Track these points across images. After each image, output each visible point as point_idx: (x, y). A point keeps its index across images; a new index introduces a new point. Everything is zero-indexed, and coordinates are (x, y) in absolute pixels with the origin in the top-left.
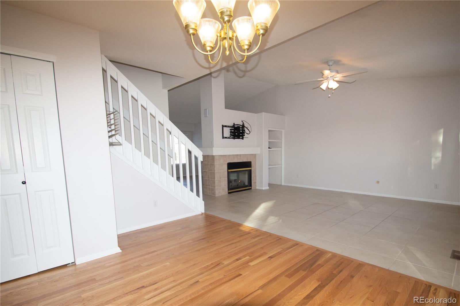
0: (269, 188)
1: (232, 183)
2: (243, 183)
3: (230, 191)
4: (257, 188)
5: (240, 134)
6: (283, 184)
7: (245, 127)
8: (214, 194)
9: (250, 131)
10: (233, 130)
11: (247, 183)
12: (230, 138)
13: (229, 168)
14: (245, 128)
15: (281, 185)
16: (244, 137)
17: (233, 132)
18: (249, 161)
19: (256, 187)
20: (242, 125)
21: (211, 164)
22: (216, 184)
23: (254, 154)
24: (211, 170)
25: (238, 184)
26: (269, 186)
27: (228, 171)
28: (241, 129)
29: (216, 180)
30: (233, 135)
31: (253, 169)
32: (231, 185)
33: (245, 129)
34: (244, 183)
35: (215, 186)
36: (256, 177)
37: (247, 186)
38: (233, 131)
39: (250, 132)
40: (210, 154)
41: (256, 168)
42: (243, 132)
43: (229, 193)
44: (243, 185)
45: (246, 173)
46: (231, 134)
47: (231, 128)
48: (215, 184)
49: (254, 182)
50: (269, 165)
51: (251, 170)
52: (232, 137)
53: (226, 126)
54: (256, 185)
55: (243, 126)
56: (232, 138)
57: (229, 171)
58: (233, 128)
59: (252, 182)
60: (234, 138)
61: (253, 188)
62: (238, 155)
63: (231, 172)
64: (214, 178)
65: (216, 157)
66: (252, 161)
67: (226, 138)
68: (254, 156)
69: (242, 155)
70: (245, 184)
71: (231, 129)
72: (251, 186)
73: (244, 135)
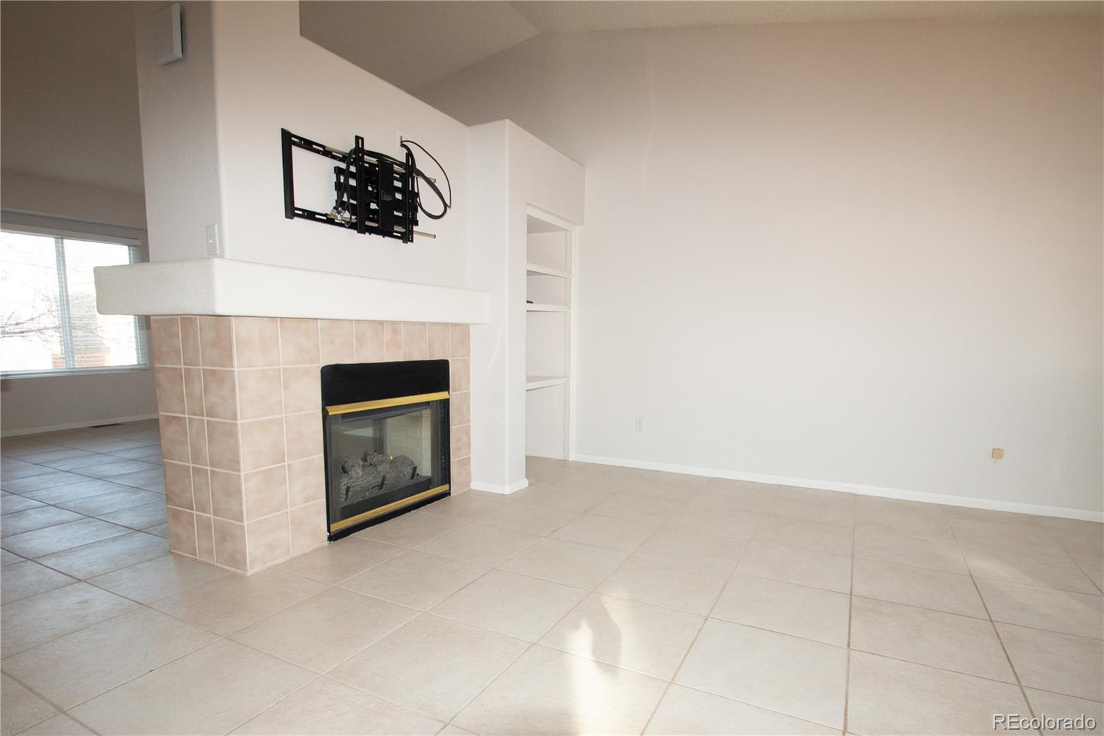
0: (530, 485)
1: (353, 473)
2: (410, 470)
3: (336, 527)
4: (476, 485)
5: (396, 213)
6: (573, 457)
7: (420, 174)
8: (237, 559)
9: (448, 203)
10: (352, 175)
11: (426, 469)
12: (339, 219)
13: (330, 397)
14: (421, 181)
15: (564, 463)
16: (415, 228)
17: (353, 192)
18: (437, 356)
19: (469, 486)
20: (404, 161)
21: (213, 373)
22: (248, 501)
23: (462, 325)
24: (210, 414)
25: (384, 478)
26: (528, 477)
27: (324, 410)
28: (398, 184)
29: (242, 474)
30: (353, 210)
31: (453, 395)
32: (343, 489)
33: (422, 187)
34: (415, 469)
35: (241, 513)
36: (468, 434)
37: (427, 484)
38: (353, 182)
39: (445, 205)
40: (192, 306)
41: (469, 393)
42: (411, 203)
43: (333, 537)
44: (406, 480)
45: (420, 417)
46: (340, 196)
47: (343, 166)
48: (241, 504)
49: (459, 461)
50: (529, 379)
51: (446, 403)
52: (347, 215)
53: (308, 145)
54: (469, 474)
55: (410, 169)
56: (352, 226)
57: (335, 410)
58: (353, 169)
59: (452, 460)
60: (360, 227)
61: (455, 488)
62: (381, 323)
63: (344, 416)
64: (235, 464)
65: (239, 330)
66: (450, 361)
67: (310, 215)
68: (461, 332)
69: (405, 323)
70: (418, 471)
71: (338, 171)
72: (446, 478)
73: (416, 223)
